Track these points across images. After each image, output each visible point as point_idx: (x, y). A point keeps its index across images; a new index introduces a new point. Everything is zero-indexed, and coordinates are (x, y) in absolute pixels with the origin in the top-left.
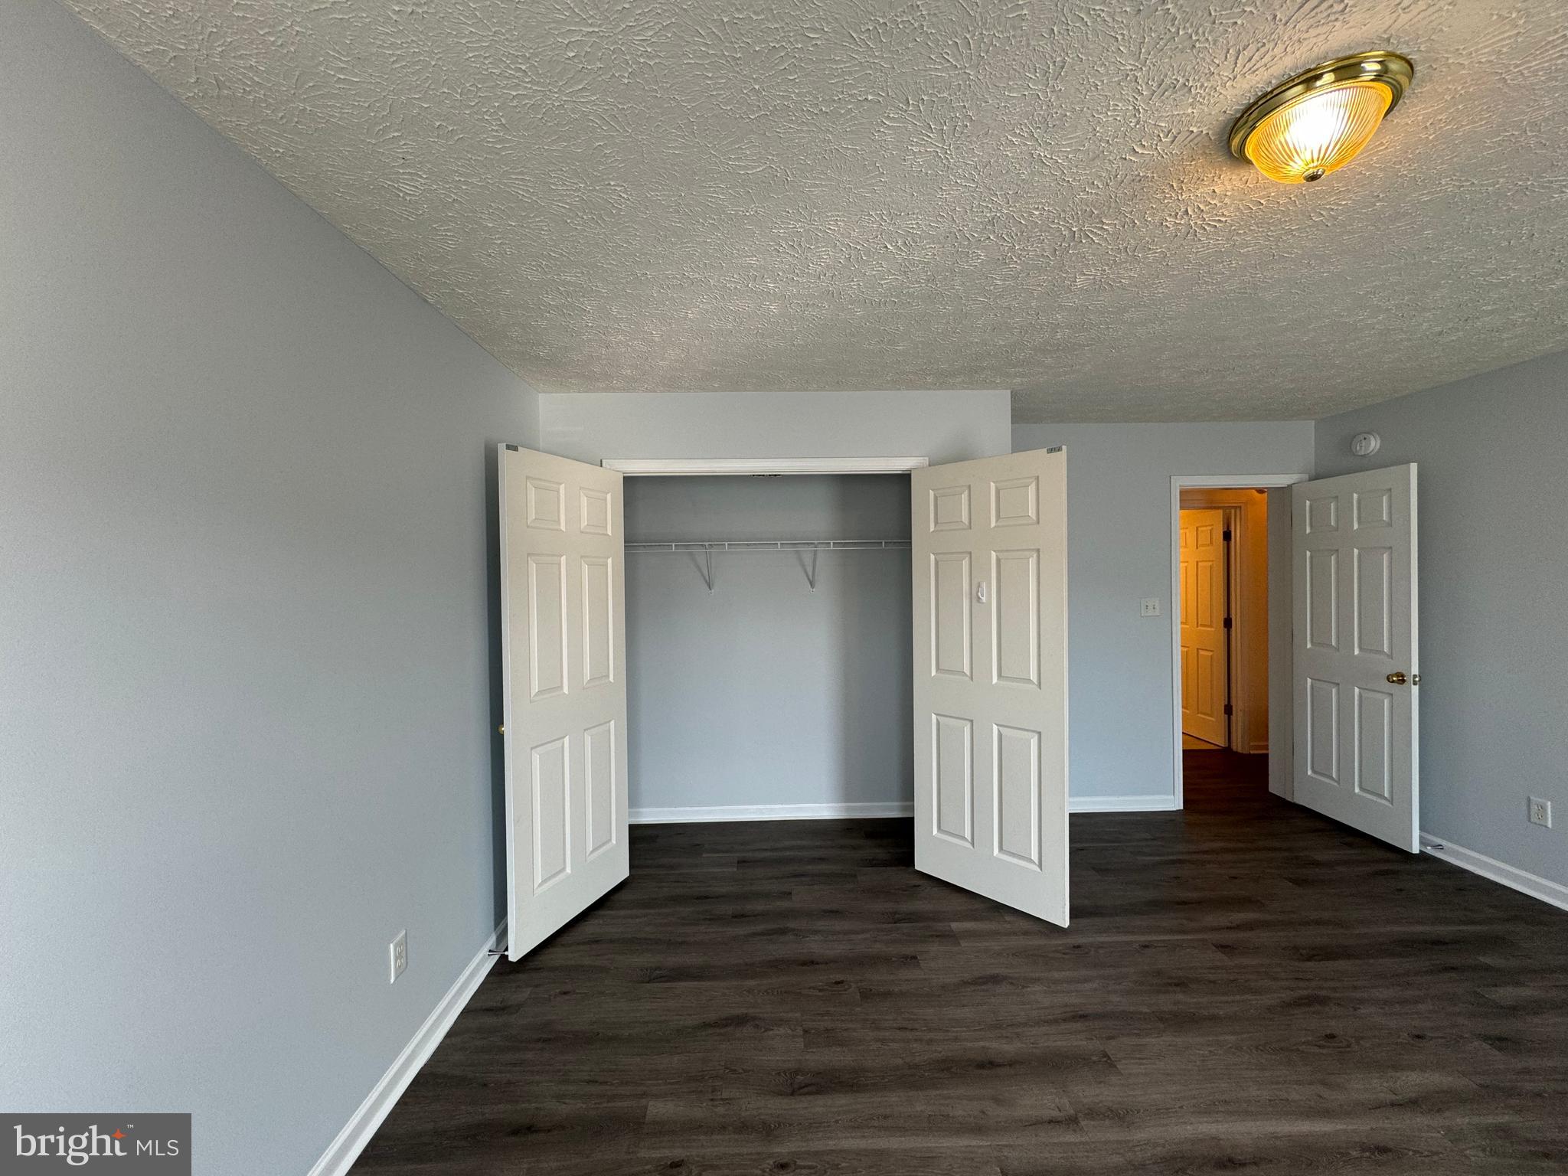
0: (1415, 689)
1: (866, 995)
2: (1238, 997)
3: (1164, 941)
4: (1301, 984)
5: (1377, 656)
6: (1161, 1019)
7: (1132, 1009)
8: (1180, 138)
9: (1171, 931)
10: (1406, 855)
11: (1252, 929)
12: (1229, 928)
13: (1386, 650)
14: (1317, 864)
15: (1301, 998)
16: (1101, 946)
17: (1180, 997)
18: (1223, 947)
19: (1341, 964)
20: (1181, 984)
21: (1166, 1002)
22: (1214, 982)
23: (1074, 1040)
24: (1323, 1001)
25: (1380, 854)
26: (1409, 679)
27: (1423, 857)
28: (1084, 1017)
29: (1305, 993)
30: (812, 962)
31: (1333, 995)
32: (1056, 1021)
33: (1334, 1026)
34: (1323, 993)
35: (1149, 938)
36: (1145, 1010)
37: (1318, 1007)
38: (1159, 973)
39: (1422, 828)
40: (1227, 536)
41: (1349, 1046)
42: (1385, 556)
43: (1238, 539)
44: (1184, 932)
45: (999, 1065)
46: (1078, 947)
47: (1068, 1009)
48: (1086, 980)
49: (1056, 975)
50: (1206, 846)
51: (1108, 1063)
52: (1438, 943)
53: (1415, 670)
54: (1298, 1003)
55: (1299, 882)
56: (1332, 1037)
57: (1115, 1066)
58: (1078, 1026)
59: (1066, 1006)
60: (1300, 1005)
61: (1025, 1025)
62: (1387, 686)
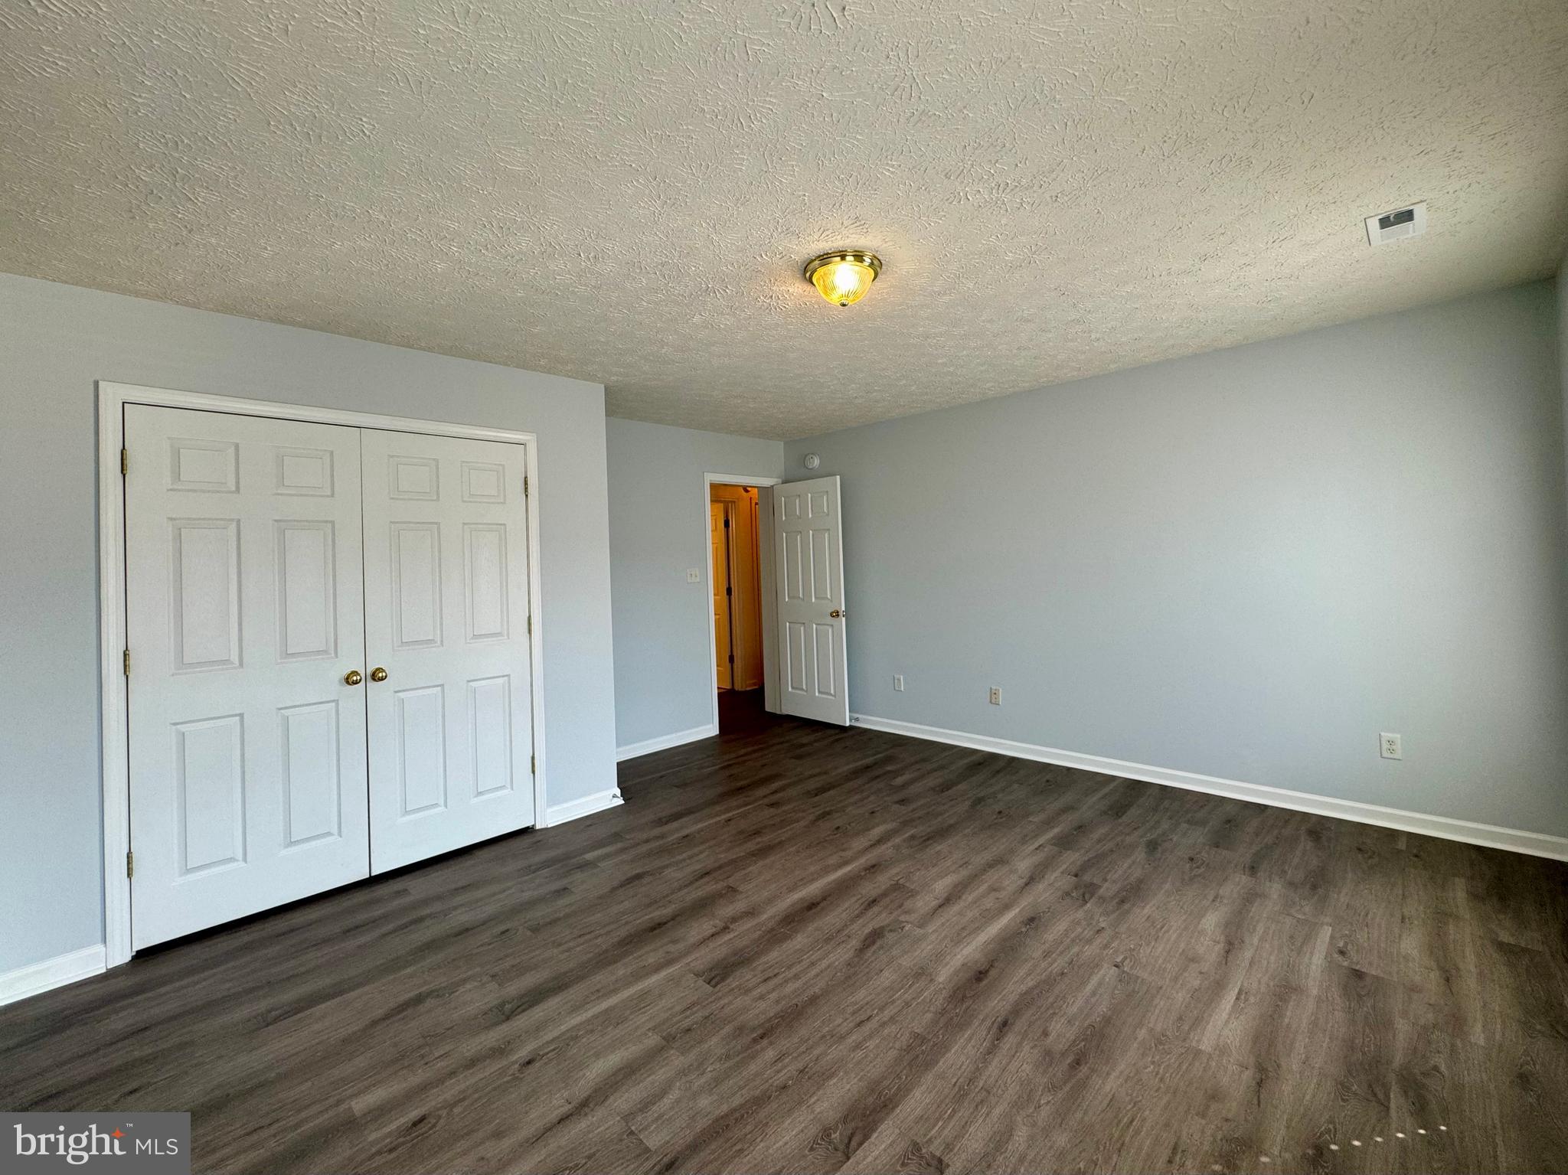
0: (844, 619)
1: (535, 930)
2: (788, 828)
3: (738, 814)
4: (817, 809)
5: (823, 601)
6: (754, 855)
7: (735, 857)
8: (785, 258)
9: (739, 807)
10: (842, 729)
11: (784, 790)
12: (772, 793)
13: (829, 597)
14: (803, 745)
15: (819, 815)
16: (702, 830)
17: (759, 839)
18: (772, 805)
19: (832, 792)
20: (757, 833)
21: (751, 846)
22: (774, 825)
23: (709, 887)
24: (829, 813)
25: (832, 732)
26: (841, 614)
27: (851, 728)
28: (707, 873)
29: (820, 812)
30: (467, 930)
31: (832, 808)
32: (691, 883)
33: (838, 822)
34: (828, 809)
35: (730, 814)
36: (742, 854)
37: (828, 817)
38: (741, 832)
39: (850, 711)
40: (727, 524)
41: (846, 829)
42: (826, 535)
43: (734, 526)
44: (746, 805)
45: (665, 923)
46: (687, 836)
47: (695, 873)
48: (701, 852)
49: (680, 857)
50: (743, 751)
51: (732, 890)
52: (867, 767)
53: (843, 609)
54: (818, 818)
55: (799, 757)
56: (838, 828)
57: (738, 891)
58: (706, 879)
59: (695, 871)
60: (820, 819)
61: (672, 893)
62: (830, 620)
